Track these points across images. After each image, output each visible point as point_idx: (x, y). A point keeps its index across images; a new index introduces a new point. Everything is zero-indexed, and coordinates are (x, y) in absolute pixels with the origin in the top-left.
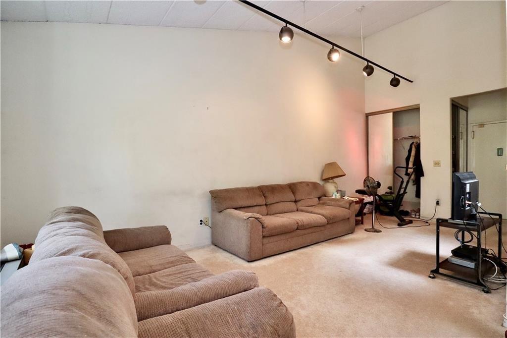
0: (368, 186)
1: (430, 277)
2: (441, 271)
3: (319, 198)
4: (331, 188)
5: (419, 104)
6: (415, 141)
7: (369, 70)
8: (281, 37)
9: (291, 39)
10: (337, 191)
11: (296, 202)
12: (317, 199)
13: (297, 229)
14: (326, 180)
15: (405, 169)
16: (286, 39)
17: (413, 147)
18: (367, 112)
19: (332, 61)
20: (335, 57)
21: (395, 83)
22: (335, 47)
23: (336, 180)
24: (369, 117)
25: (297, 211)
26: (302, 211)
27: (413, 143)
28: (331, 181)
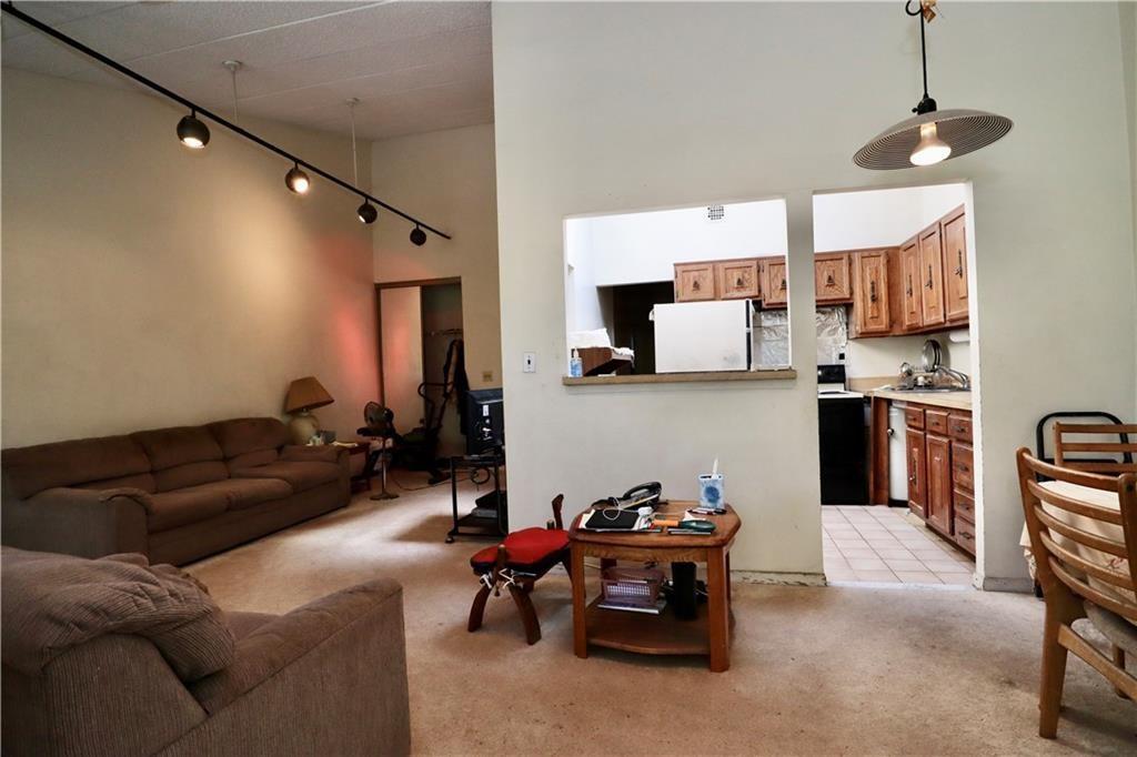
0: (371, 419)
1: (447, 542)
2: (461, 530)
3: (280, 449)
4: (305, 427)
5: (460, 278)
6: (458, 338)
7: (369, 213)
8: (182, 136)
9: (205, 143)
10: (318, 434)
11: (226, 460)
12: (275, 451)
13: (228, 510)
14: (294, 413)
15: (442, 387)
16: (193, 143)
17: (455, 348)
18: (377, 282)
19: (295, 191)
20: (301, 185)
21: (418, 238)
22: (300, 167)
23: (315, 412)
24: (382, 291)
25: (230, 477)
26: (240, 476)
27: (454, 341)
28: (306, 414)
